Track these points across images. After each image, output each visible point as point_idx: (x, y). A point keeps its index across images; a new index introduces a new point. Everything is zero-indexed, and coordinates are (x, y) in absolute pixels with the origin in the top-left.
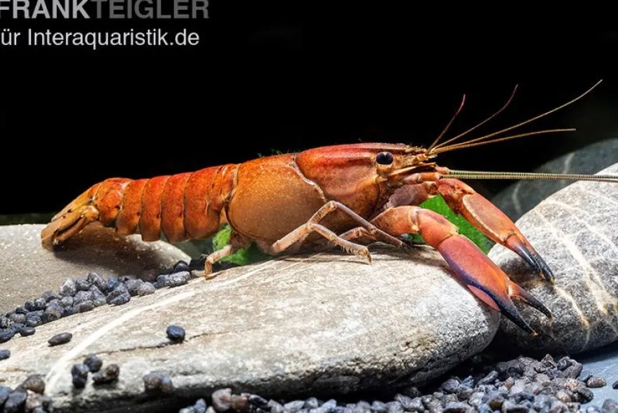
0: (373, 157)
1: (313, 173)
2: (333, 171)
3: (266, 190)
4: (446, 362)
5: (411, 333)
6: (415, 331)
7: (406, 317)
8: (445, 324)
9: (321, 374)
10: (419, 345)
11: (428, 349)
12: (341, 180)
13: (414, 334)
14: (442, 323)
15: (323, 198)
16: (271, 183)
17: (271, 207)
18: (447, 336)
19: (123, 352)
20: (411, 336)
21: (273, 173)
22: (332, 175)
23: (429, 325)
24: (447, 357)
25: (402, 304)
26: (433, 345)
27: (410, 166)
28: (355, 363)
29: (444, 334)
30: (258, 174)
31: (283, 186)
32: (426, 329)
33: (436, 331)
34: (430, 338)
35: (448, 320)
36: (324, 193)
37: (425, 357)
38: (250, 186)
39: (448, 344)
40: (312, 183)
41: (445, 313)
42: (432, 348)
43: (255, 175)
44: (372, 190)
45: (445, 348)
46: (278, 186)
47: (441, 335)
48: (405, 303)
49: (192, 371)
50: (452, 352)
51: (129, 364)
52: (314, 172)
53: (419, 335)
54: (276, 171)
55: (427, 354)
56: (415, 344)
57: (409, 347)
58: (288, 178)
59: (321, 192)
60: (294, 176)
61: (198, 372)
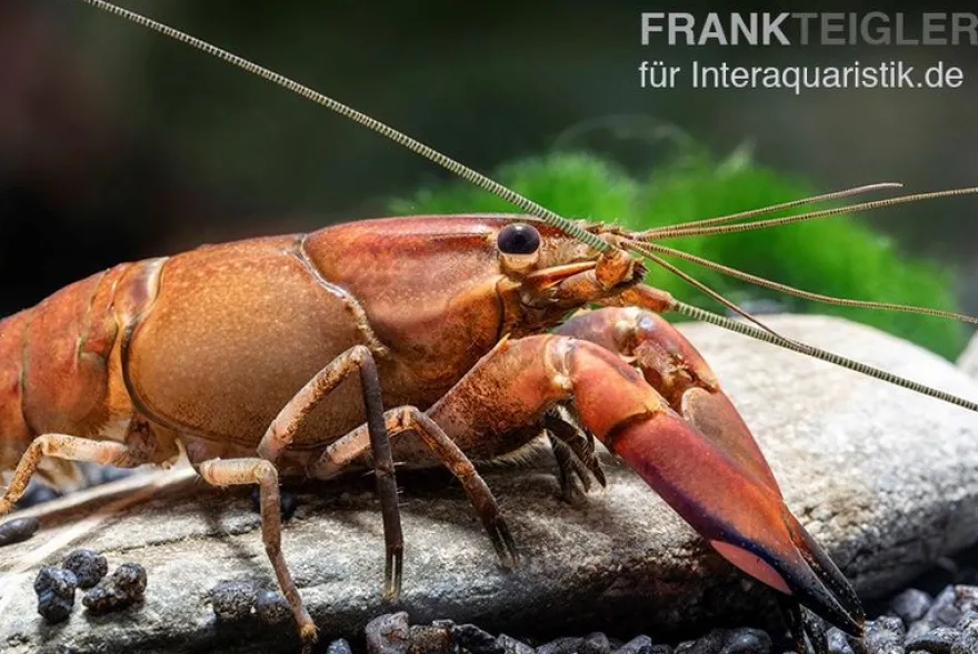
0: (494, 235)
1: (345, 269)
2: (394, 262)
3: (226, 308)
4: (897, 558)
5: (814, 486)
6: (822, 482)
7: (801, 454)
8: (891, 469)
9: (613, 576)
10: (834, 514)
11: (854, 524)
12: (410, 284)
13: (821, 490)
14: (882, 467)
15: (365, 326)
16: (240, 289)
17: (233, 348)
18: (895, 496)
19: (153, 547)
20: (815, 493)
21: (248, 269)
22: (390, 272)
23: (855, 471)
24: (898, 544)
25: (790, 428)
26: (866, 515)
27: (581, 260)
28: (691, 553)
29: (890, 493)
30: (210, 273)
31: (267, 297)
32: (847, 479)
33: (870, 484)
34: (861, 500)
35: (897, 460)
36: (366, 314)
37: (850, 542)
38: (187, 300)
39: (899, 514)
40: (340, 292)
41: (889, 446)
42: (863, 522)
43: (201, 274)
44: (485, 312)
45: (893, 524)
46: (256, 297)
47: (883, 494)
48: (795, 425)
49: (314, 577)
50: (910, 534)
51: (170, 566)
52: (346, 265)
53: (831, 493)
54: (253, 265)
55: (854, 535)
56: (824, 512)
57: (812, 519)
58: (282, 279)
59: (360, 312)
60: (298, 276)
61: (329, 578)
